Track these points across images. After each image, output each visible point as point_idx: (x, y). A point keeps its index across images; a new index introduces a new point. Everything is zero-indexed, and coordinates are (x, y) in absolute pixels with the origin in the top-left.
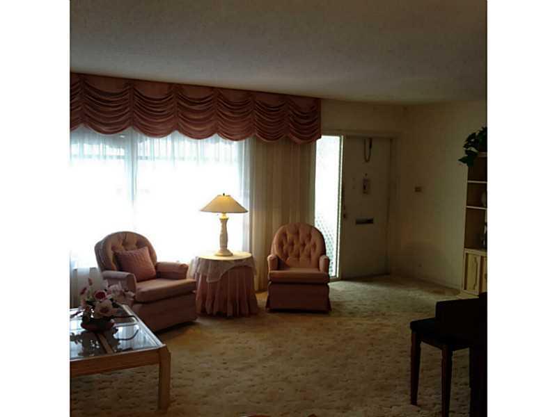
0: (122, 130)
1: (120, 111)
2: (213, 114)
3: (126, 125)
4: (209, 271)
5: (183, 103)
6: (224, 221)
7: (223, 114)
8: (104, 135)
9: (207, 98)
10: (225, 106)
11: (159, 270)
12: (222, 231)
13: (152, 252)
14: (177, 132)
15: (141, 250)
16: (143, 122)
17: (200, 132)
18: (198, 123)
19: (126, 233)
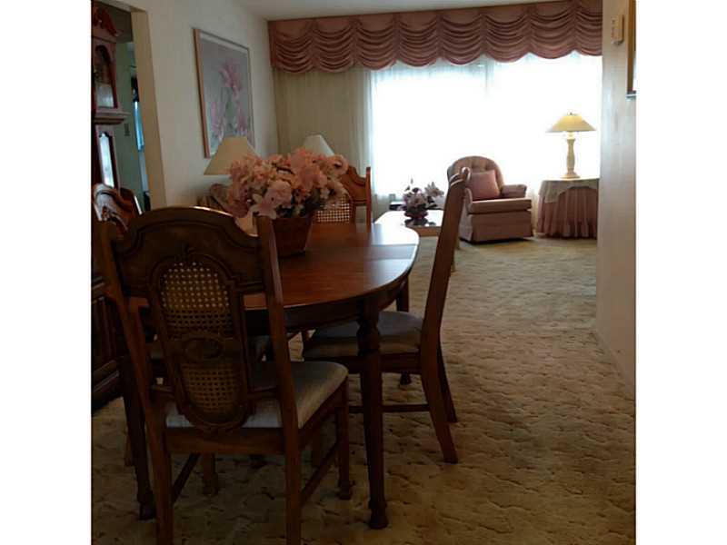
0: (475, 58)
1: (473, 40)
2: (570, 29)
3: (478, 53)
4: (548, 192)
5: (536, 23)
6: (571, 142)
7: (582, 28)
8: (460, 66)
9: (563, 13)
10: (585, 18)
11: (504, 191)
12: (569, 153)
13: (498, 176)
14: (530, 54)
15: (487, 173)
16: (495, 48)
17: (556, 50)
18: (554, 41)
19: (475, 158)
